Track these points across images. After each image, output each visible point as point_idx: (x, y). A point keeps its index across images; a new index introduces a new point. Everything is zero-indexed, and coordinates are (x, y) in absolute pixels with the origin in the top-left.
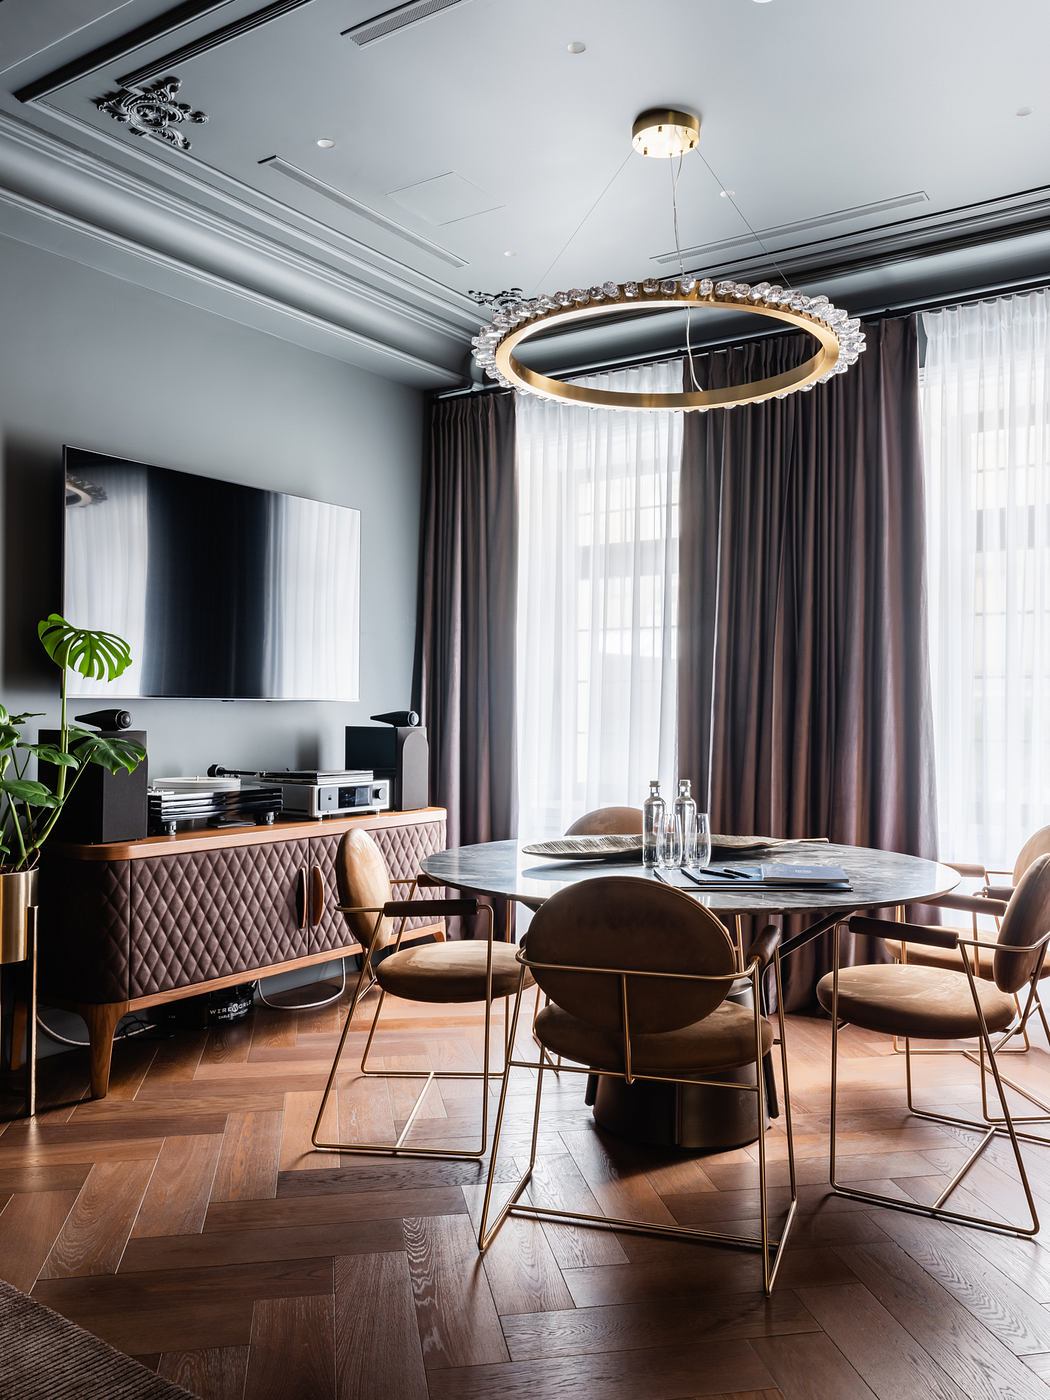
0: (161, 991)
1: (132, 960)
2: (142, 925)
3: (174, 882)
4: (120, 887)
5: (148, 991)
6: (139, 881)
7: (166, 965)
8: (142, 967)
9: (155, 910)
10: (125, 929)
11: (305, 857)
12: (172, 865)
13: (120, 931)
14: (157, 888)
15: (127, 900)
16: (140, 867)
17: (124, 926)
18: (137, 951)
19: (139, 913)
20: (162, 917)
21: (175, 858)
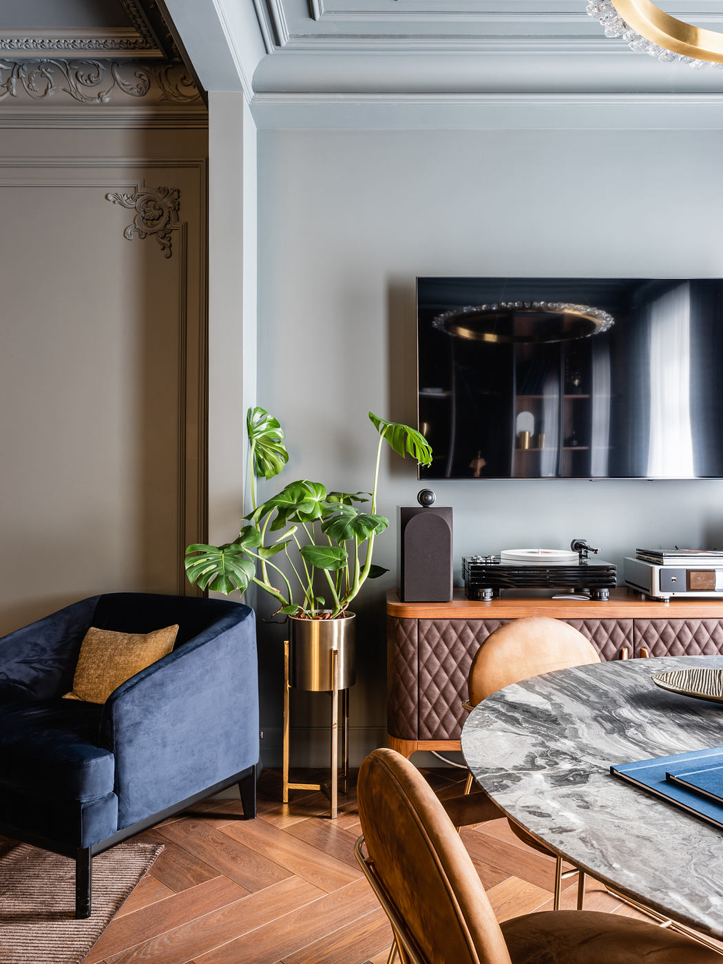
0: (451, 739)
1: (420, 705)
2: (430, 678)
3: (464, 643)
4: (409, 642)
5: (436, 737)
6: (426, 638)
7: (456, 716)
8: (430, 714)
9: (444, 666)
10: (414, 679)
11: (628, 637)
12: (462, 628)
13: (409, 679)
14: (445, 647)
15: (414, 654)
16: (427, 625)
17: (411, 675)
18: (425, 700)
19: (426, 666)
20: (451, 673)
21: (465, 622)
